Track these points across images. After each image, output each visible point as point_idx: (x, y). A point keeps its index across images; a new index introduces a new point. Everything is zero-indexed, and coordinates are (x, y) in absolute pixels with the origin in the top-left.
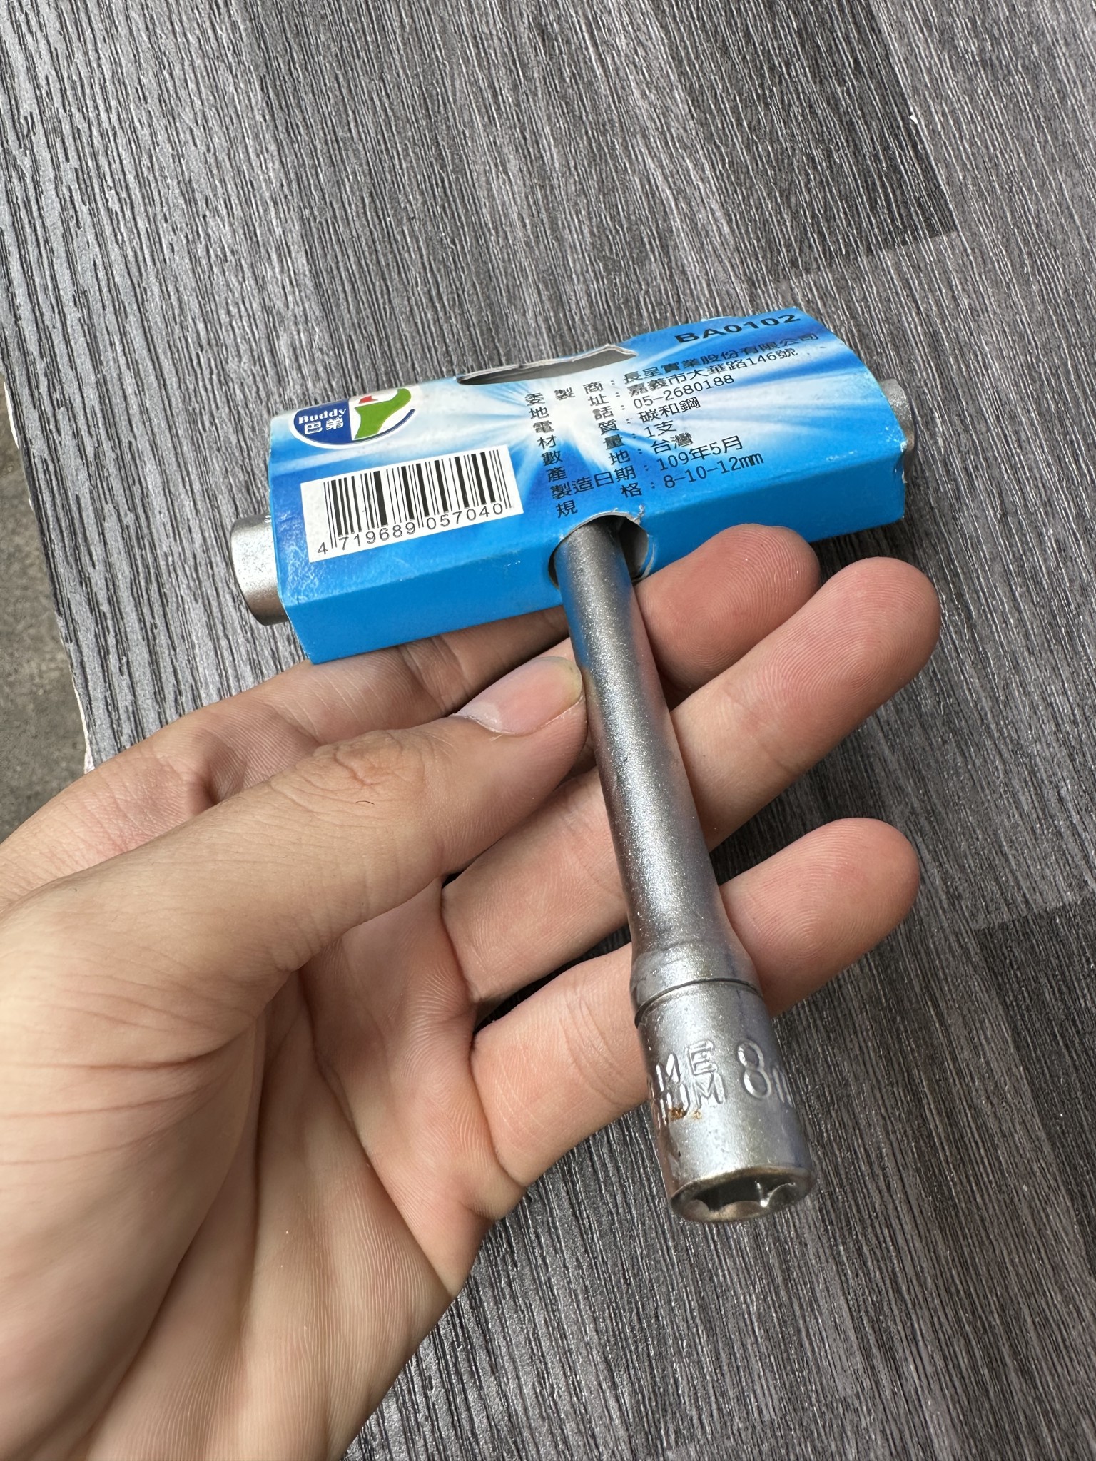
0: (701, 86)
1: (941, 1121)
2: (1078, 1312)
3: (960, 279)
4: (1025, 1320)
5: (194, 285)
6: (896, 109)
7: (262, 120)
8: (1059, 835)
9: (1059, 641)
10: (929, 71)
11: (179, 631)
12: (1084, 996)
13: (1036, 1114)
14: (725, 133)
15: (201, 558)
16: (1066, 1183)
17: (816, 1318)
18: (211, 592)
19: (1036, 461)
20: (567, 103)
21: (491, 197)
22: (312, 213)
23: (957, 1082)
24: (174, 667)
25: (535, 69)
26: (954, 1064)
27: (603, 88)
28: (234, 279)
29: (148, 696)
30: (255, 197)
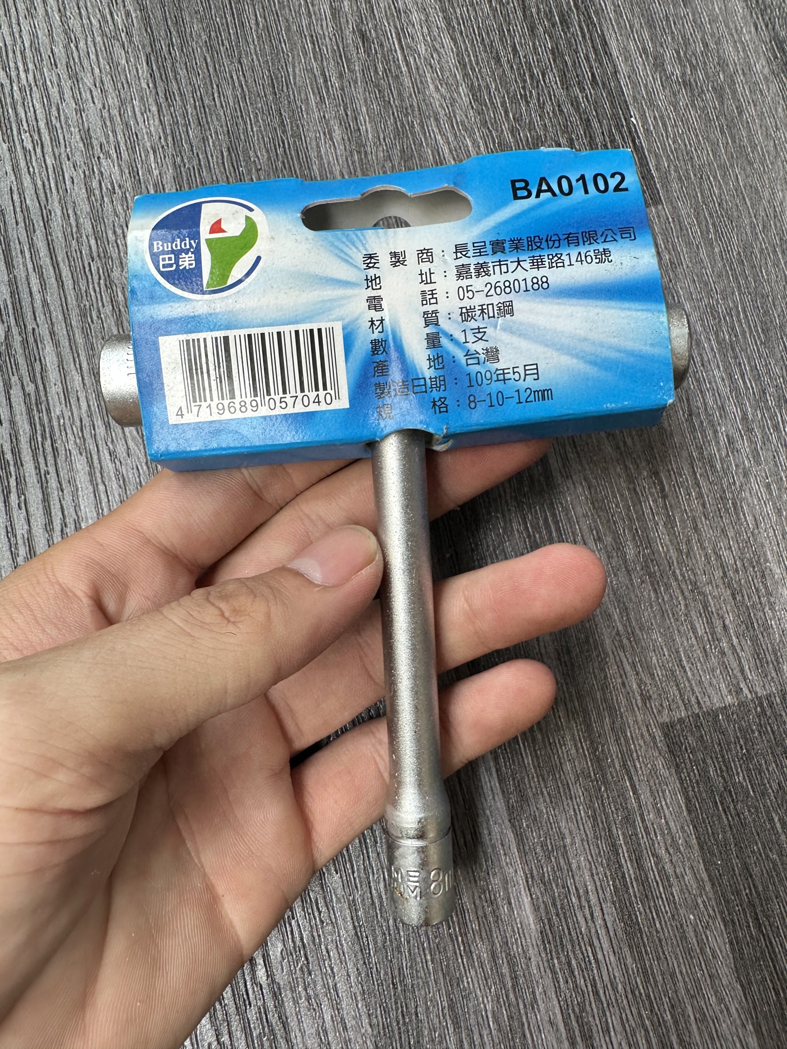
0: (479, 85)
1: (632, 866)
2: (728, 1009)
3: (663, 240)
4: (689, 1016)
5: (88, 210)
6: (621, 112)
7: (146, 87)
8: (723, 653)
9: (727, 510)
10: (646, 86)
11: (66, 477)
12: (738, 774)
13: (701, 861)
14: (495, 121)
15: (86, 421)
16: (721, 913)
17: (536, 1015)
18: (93, 447)
19: (714, 377)
20: (379, 91)
21: (320, 157)
22: (182, 160)
23: (645, 836)
24: (61, 505)
25: (357, 64)
26: (642, 823)
27: (407, 81)
28: (120, 207)
29: (40, 526)
30: (139, 145)
